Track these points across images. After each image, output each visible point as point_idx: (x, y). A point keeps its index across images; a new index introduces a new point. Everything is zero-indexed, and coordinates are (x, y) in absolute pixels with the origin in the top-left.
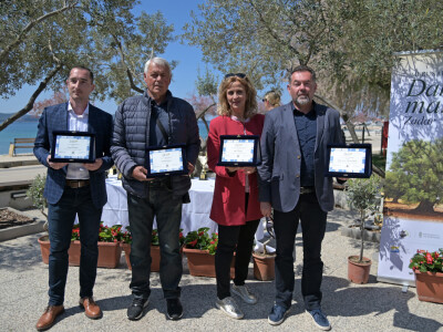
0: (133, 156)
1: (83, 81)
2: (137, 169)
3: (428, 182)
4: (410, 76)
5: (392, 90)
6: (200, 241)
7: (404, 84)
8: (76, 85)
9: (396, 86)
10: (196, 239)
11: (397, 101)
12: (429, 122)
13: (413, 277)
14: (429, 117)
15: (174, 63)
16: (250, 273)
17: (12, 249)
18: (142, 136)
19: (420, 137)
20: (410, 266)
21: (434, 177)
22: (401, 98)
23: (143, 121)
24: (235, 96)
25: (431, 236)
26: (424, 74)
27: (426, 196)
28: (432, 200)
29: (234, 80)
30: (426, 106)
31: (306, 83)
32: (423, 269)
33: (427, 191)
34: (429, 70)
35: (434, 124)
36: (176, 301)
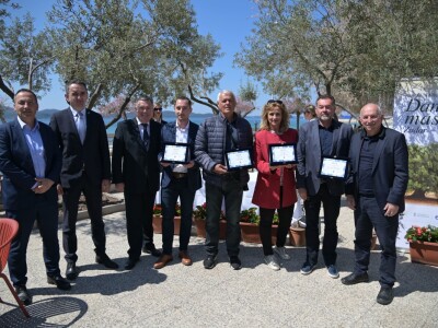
0: (213, 158)
1: (184, 108)
2: (217, 166)
3: (421, 175)
4: (409, 96)
5: (395, 105)
6: (250, 217)
7: (404, 101)
8: (180, 111)
9: (398, 103)
10: (248, 215)
11: (399, 114)
12: (423, 131)
13: (408, 246)
14: (423, 127)
15: (220, 75)
16: (288, 241)
17: (112, 221)
18: (220, 144)
19: (416, 143)
20: (406, 237)
21: (425, 172)
22: (402, 112)
23: (221, 134)
24: (274, 117)
25: (423, 216)
26: (419, 95)
27: (420, 186)
28: (424, 189)
29: (274, 105)
30: (420, 118)
31: (327, 107)
32: (415, 239)
33: (420, 182)
34: (423, 92)
35: (426, 134)
36: (236, 257)
